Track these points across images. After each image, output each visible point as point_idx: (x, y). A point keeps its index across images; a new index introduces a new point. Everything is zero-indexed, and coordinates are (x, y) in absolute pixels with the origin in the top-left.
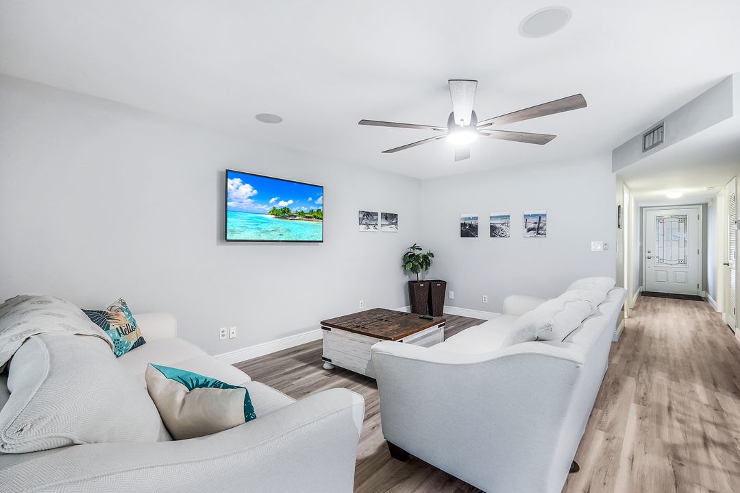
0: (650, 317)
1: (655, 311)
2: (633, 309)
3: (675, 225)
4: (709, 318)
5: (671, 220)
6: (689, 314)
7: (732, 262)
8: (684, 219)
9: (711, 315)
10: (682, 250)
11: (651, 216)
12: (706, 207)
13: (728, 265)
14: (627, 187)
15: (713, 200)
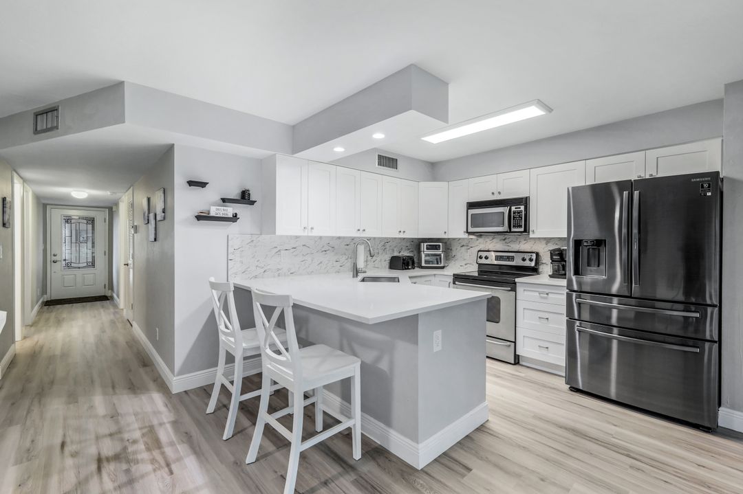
0: (52, 331)
1: (59, 322)
2: (31, 326)
3: (83, 226)
4: (112, 317)
5: (81, 221)
6: (95, 317)
7: (130, 262)
8: (92, 221)
9: (115, 313)
10: (90, 252)
11: (56, 215)
12: (111, 210)
13: (127, 265)
14: (18, 174)
15: (117, 204)
